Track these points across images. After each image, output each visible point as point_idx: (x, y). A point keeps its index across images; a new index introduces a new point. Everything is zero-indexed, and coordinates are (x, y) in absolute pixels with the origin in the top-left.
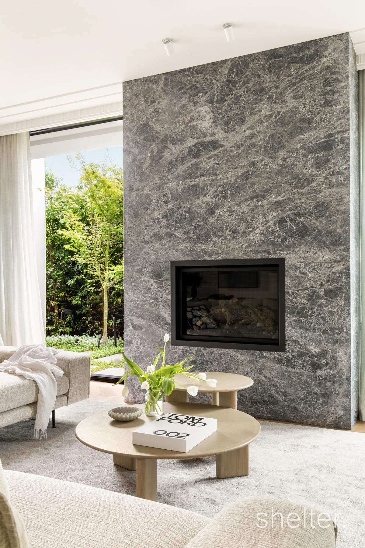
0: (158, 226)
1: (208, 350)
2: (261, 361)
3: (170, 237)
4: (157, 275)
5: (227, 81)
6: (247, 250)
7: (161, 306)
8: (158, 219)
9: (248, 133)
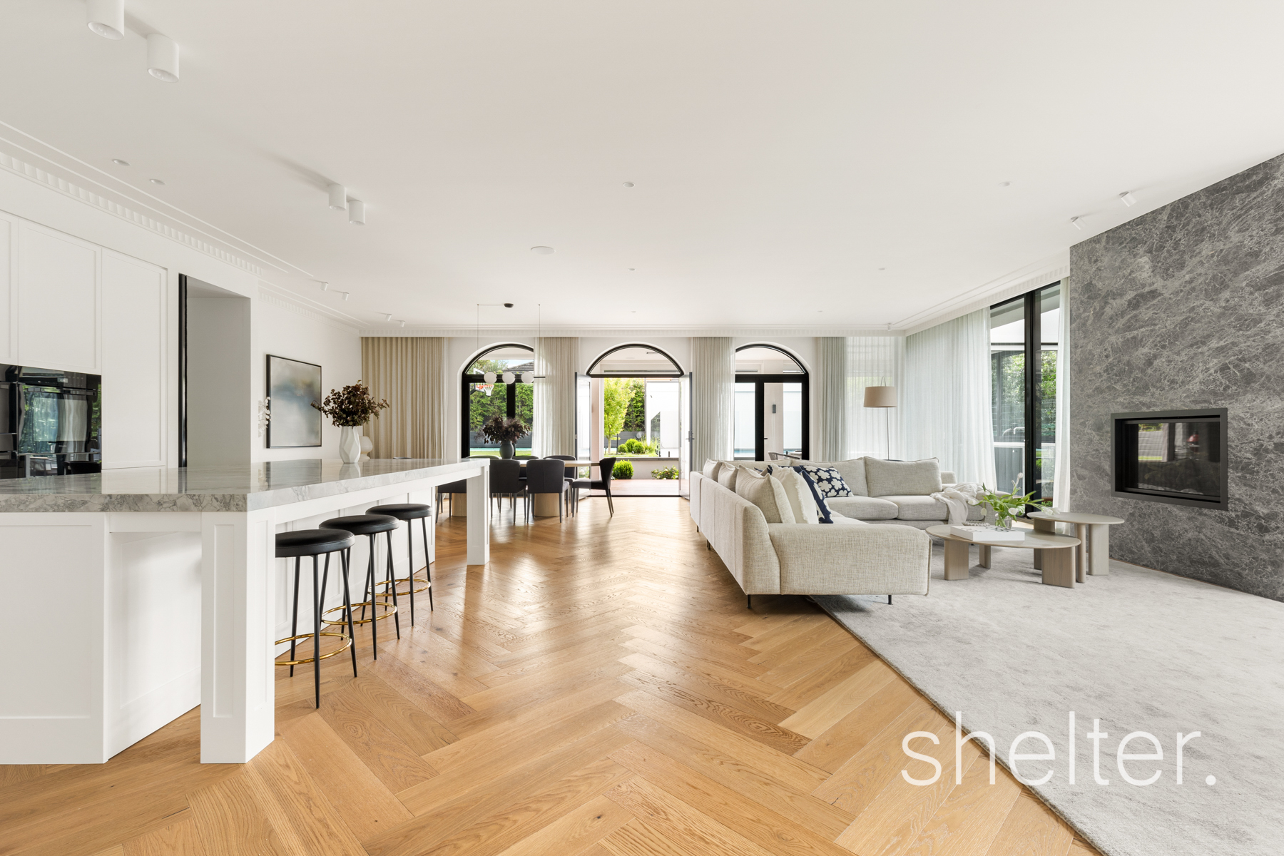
0: (1100, 380)
1: (1146, 503)
2: (1200, 518)
3: (1110, 391)
4: (1099, 428)
5: (1166, 227)
6: (1186, 400)
8: (1100, 373)
9: (1187, 277)
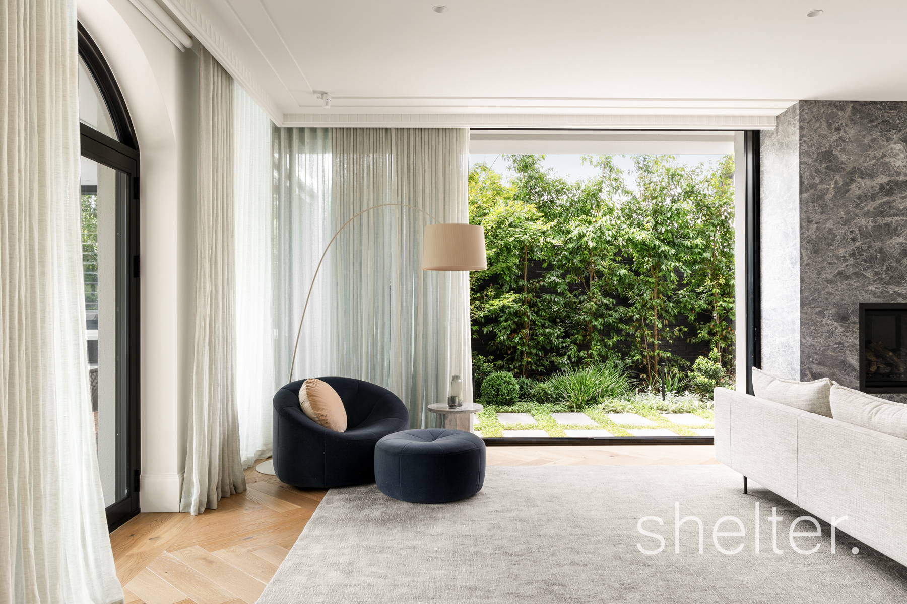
0: (844, 265)
3: (858, 278)
4: (843, 318)
7: (847, 352)
8: (844, 257)
